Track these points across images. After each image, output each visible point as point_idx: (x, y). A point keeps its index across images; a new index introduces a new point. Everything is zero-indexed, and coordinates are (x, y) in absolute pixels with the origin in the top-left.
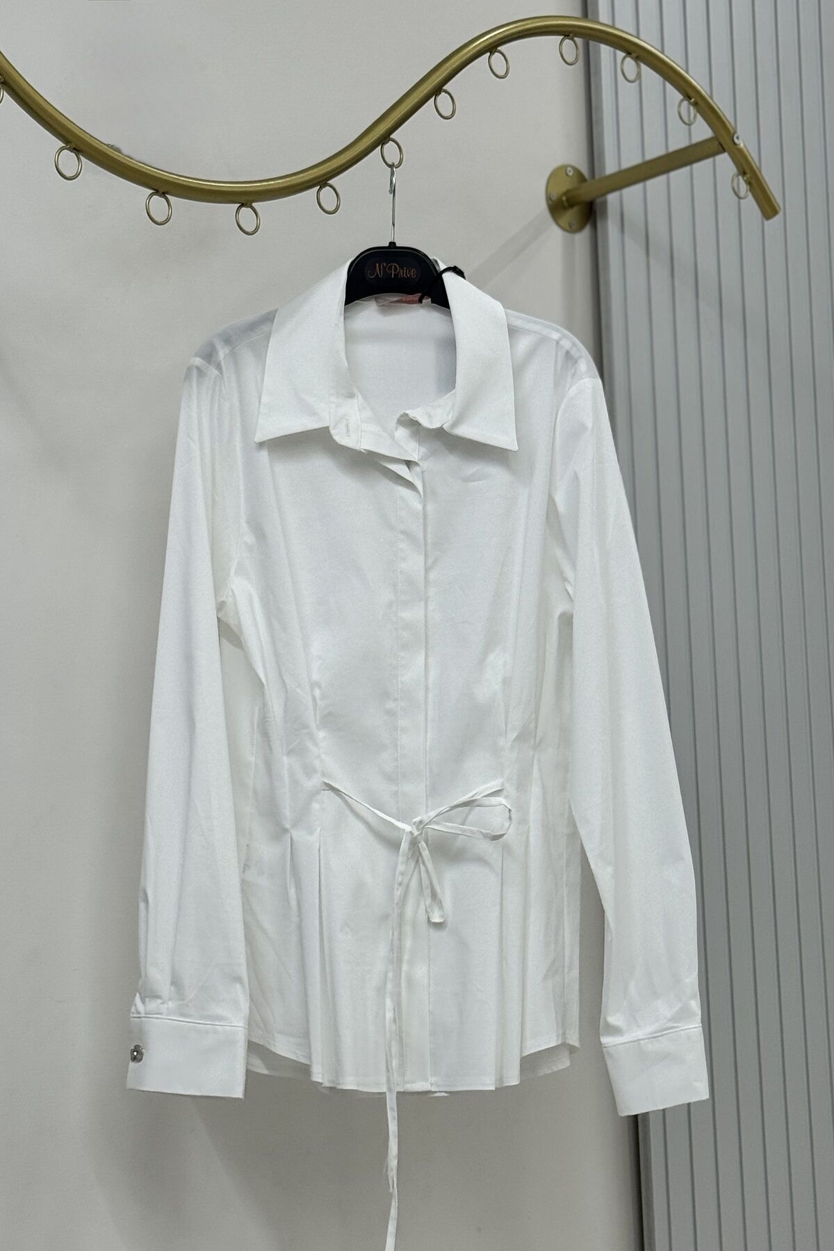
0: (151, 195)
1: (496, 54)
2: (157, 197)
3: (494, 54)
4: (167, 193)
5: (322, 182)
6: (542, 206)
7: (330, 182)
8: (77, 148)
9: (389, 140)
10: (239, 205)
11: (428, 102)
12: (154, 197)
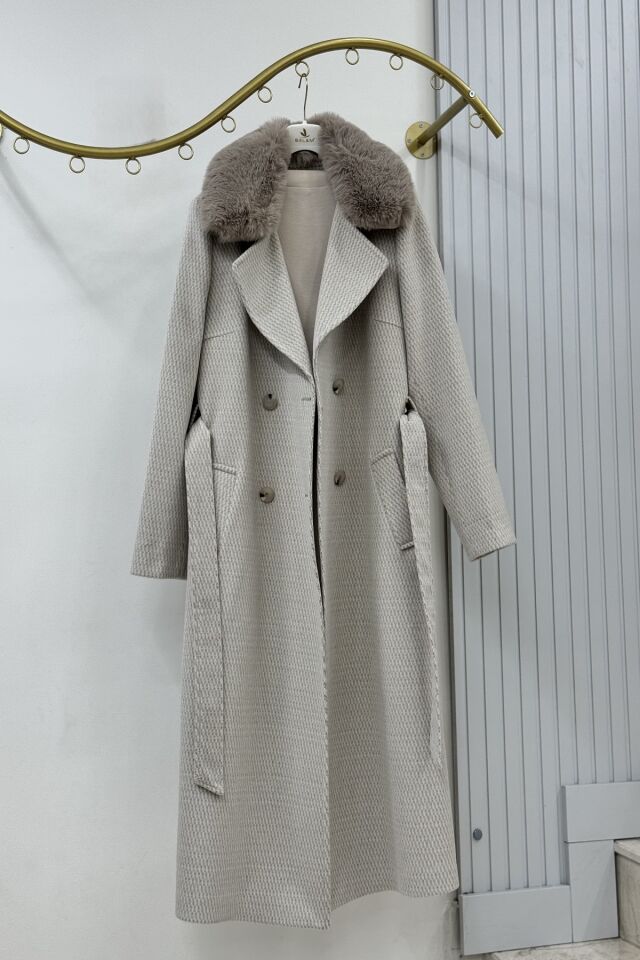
3: (299, 64)
4: (82, 157)
5: (182, 143)
6: (403, 146)
7: (186, 143)
9: (226, 118)
10: (128, 159)
11: (254, 94)
12: (74, 159)
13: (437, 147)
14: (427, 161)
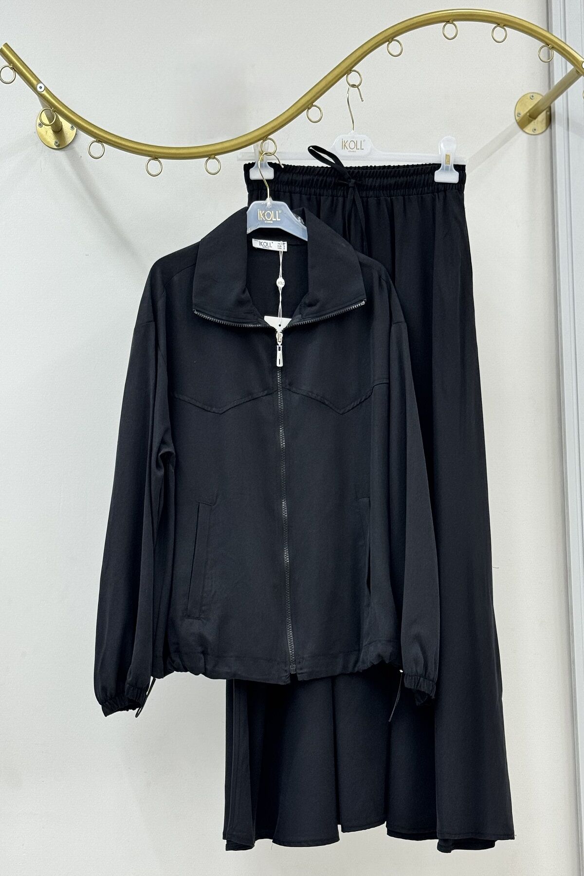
0: (150, 160)
1: (393, 42)
2: (153, 161)
3: (391, 42)
4: (161, 158)
5: (265, 137)
6: (512, 121)
7: (269, 137)
8: (101, 140)
9: (312, 106)
10: (207, 158)
11: (343, 78)
12: (152, 161)
13: (550, 120)
14: (539, 137)
